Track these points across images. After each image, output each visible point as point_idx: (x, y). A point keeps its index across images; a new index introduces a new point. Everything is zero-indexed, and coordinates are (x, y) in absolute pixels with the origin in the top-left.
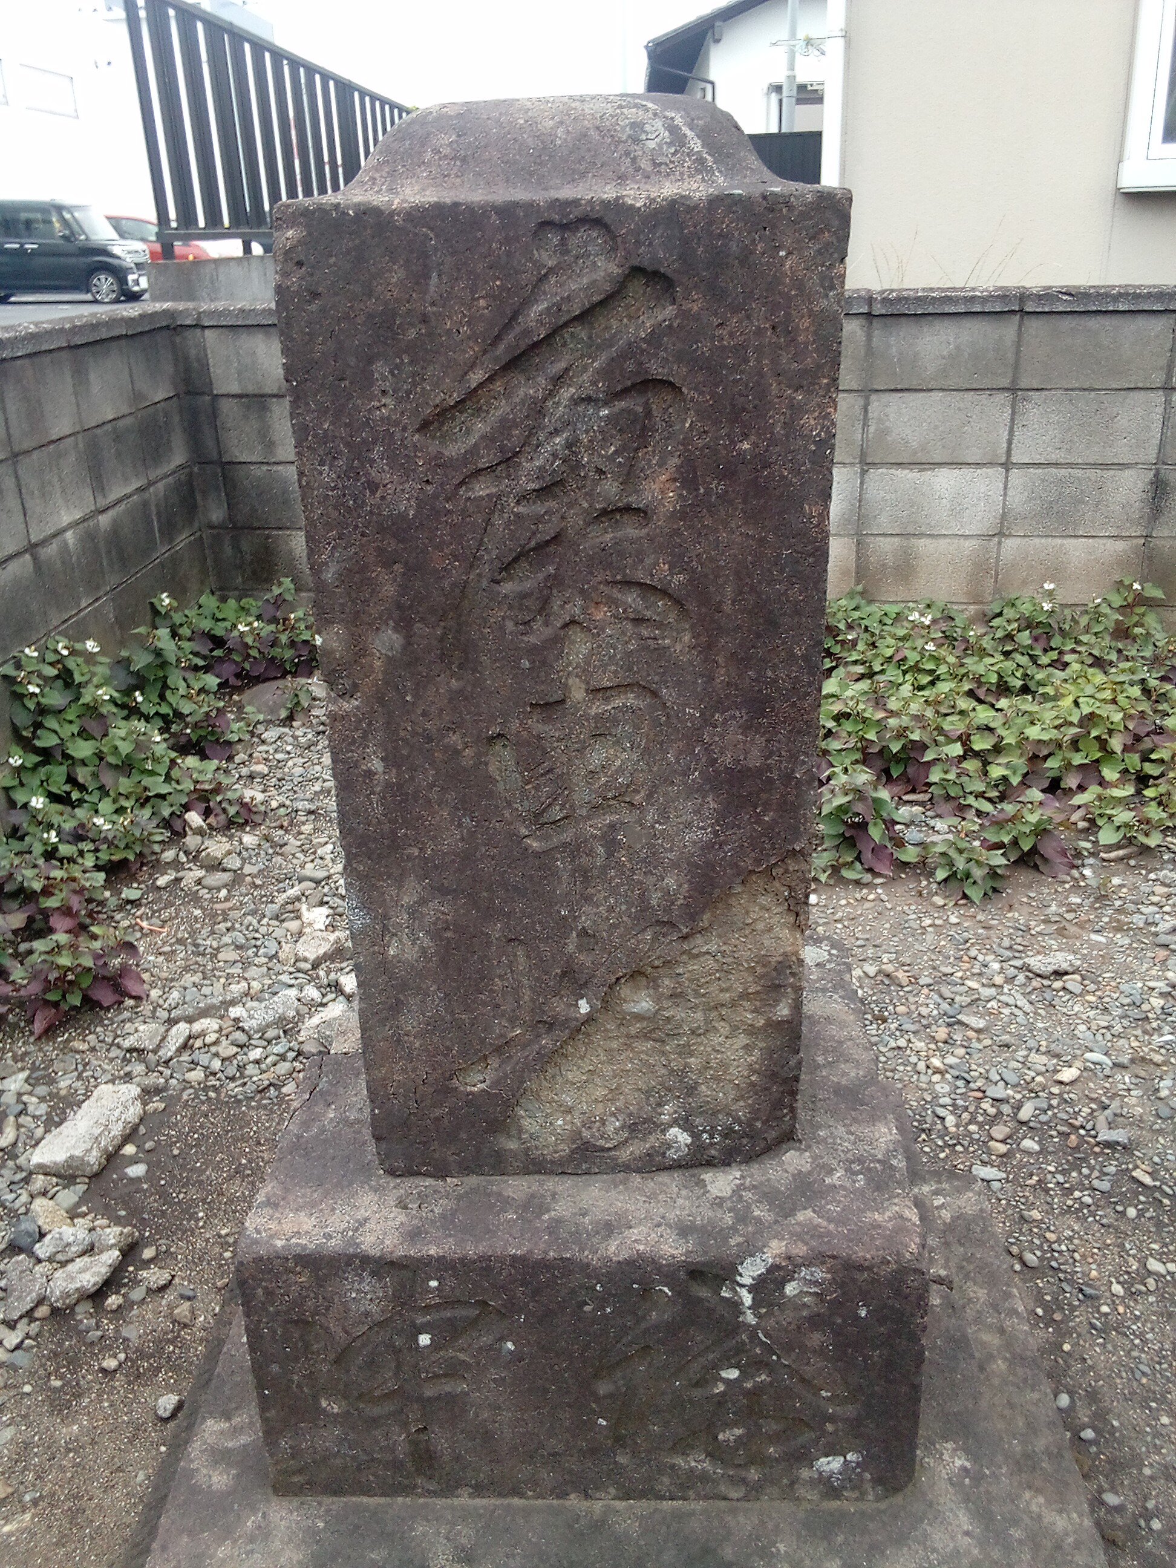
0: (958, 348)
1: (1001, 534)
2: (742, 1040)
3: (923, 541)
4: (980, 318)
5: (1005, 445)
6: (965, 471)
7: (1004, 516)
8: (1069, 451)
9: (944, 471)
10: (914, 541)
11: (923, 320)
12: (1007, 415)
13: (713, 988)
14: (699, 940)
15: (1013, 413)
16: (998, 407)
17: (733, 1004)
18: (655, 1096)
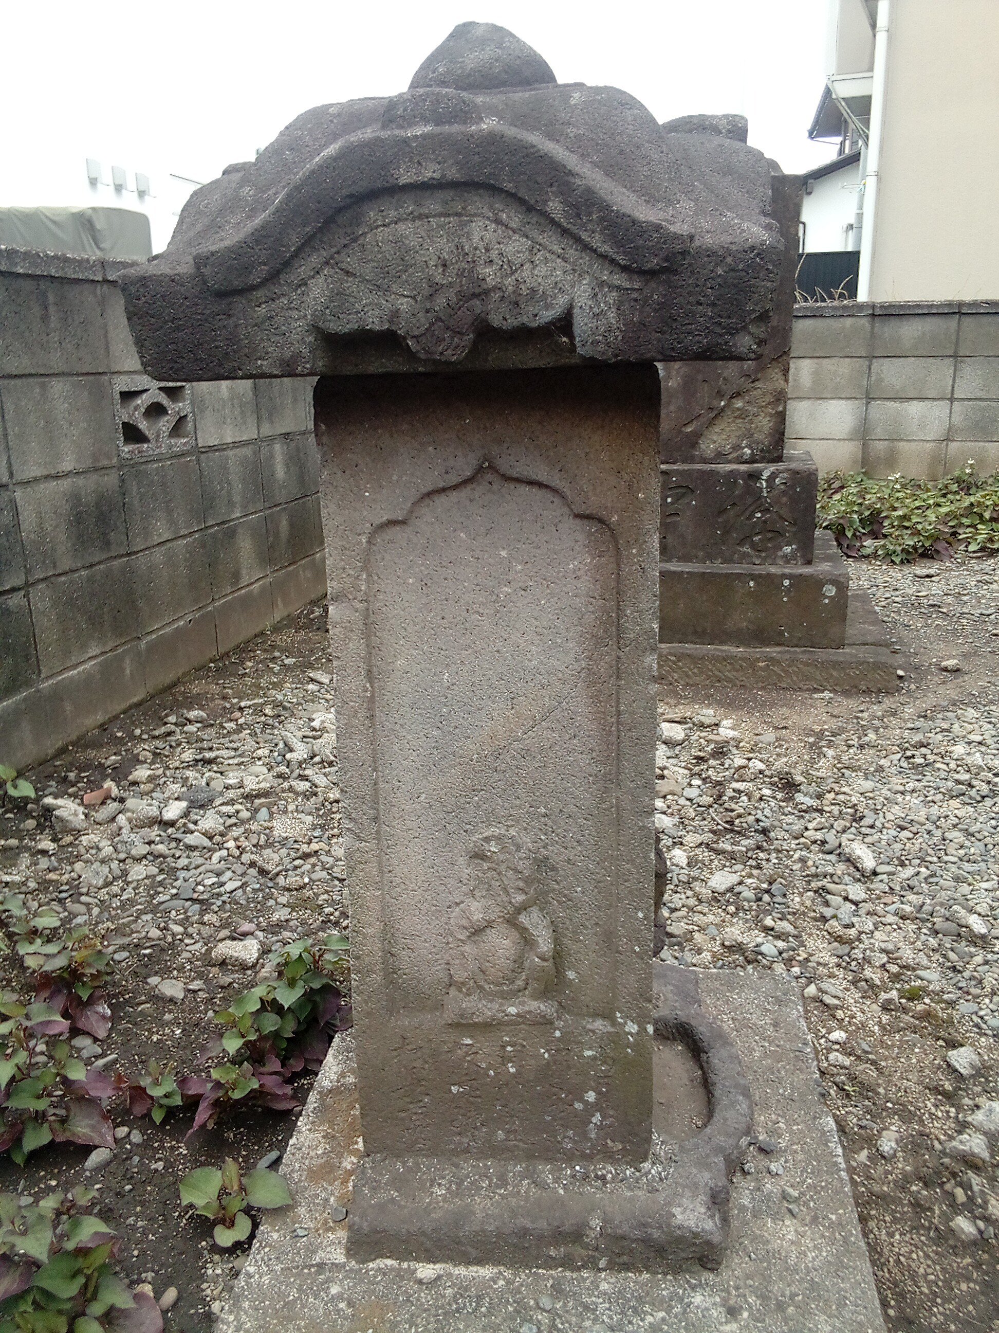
0: (924, 334)
1: (947, 439)
2: (768, 418)
3: (901, 444)
4: (937, 316)
5: (950, 388)
6: (926, 402)
7: (950, 429)
8: (988, 391)
9: (915, 403)
10: (897, 444)
11: (904, 318)
12: (952, 371)
13: (761, 400)
14: (757, 383)
15: (955, 370)
16: (947, 367)
17: (766, 407)
18: (742, 437)
